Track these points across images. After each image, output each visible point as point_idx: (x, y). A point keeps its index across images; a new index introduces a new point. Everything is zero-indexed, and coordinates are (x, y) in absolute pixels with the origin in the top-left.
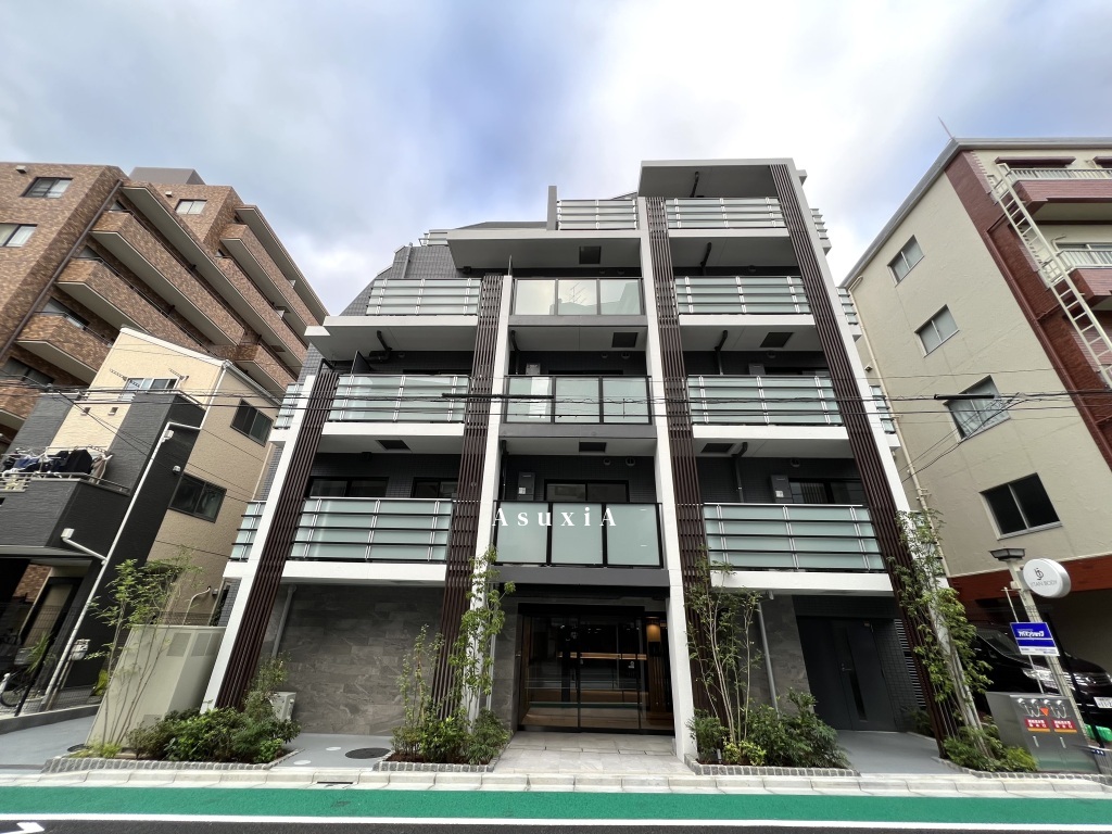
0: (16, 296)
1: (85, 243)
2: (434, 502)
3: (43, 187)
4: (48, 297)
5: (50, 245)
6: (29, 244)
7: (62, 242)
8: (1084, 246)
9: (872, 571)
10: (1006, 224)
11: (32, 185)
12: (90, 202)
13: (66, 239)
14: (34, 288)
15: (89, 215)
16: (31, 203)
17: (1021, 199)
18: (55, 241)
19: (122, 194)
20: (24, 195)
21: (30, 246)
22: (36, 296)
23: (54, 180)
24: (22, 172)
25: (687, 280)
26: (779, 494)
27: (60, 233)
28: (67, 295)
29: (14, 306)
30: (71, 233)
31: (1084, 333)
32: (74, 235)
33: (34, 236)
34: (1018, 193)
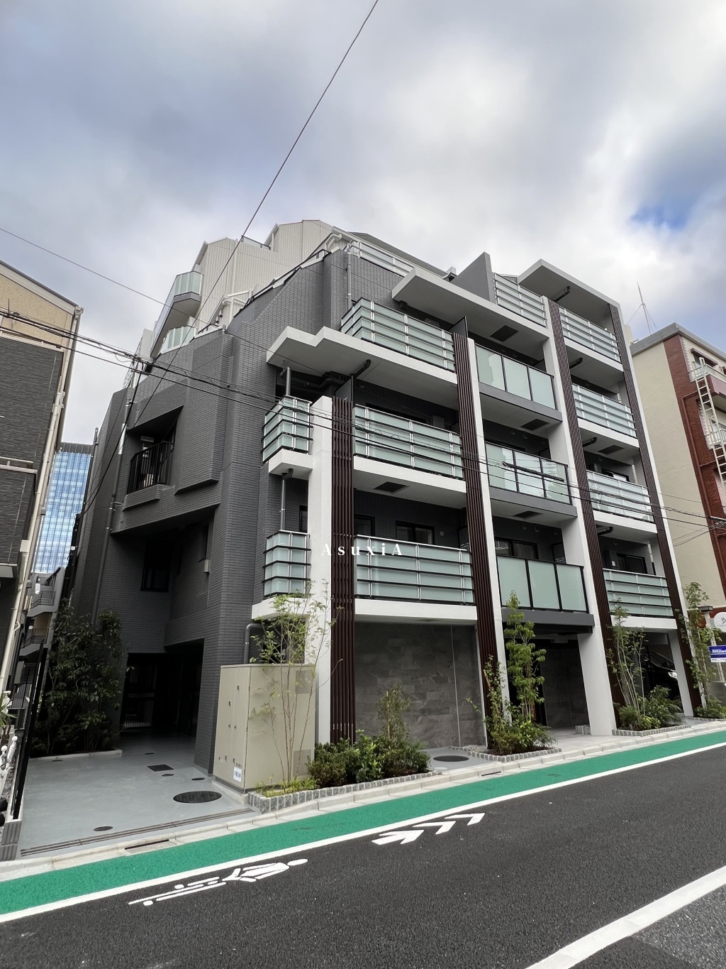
10: (695, 398)
17: (709, 388)
25: (579, 389)
26: (614, 564)
34: (708, 383)
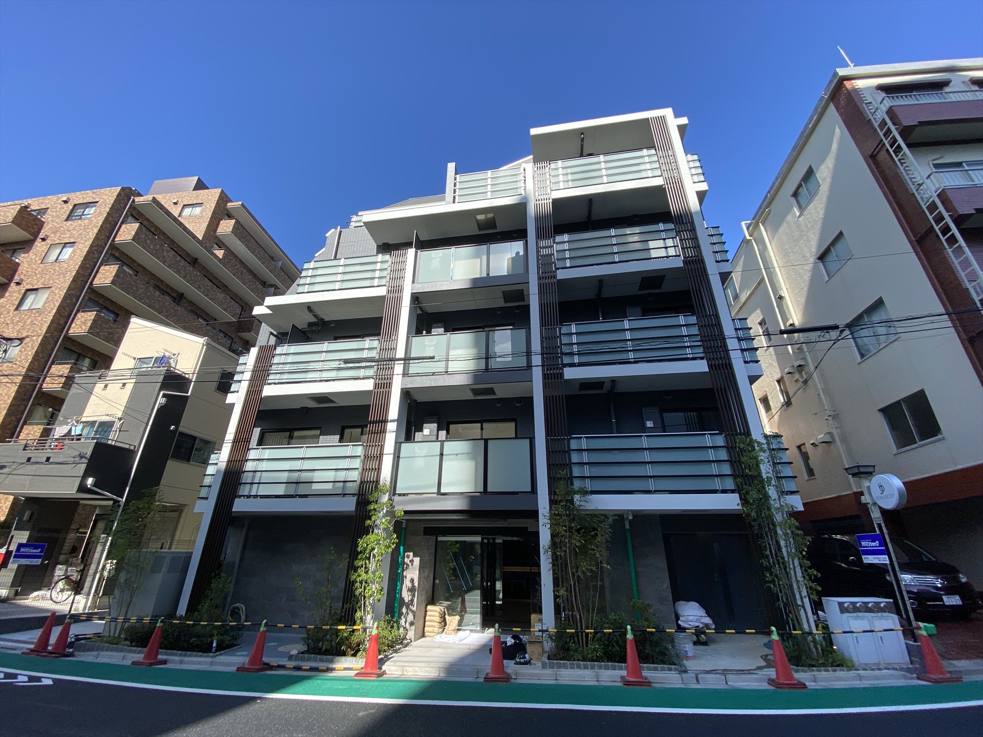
0: (64, 299)
2: (348, 445)
3: (79, 212)
4: (87, 298)
5: (85, 256)
6: (71, 258)
7: (94, 254)
8: (959, 164)
9: (724, 491)
10: (884, 150)
11: (72, 211)
12: (111, 219)
13: (96, 250)
16: (72, 225)
17: (894, 124)
18: (88, 253)
19: (134, 209)
20: (67, 220)
21: (72, 259)
23: (86, 205)
24: (65, 202)
25: (566, 237)
26: (649, 424)
28: (100, 294)
29: (64, 308)
30: (99, 245)
31: (952, 251)
32: (101, 246)
33: (74, 252)
34: (891, 119)
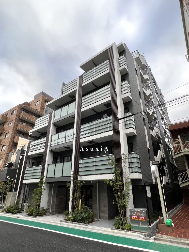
0: (12, 134)
1: (19, 120)
3: (13, 113)
4: (16, 133)
14: (14, 132)
15: (19, 114)
18: (15, 122)
19: (23, 108)
20: (11, 115)
21: (12, 125)
22: (14, 133)
23: (14, 111)
24: (10, 111)
27: (15, 120)
28: (19, 131)
29: (12, 136)
32: (17, 120)
